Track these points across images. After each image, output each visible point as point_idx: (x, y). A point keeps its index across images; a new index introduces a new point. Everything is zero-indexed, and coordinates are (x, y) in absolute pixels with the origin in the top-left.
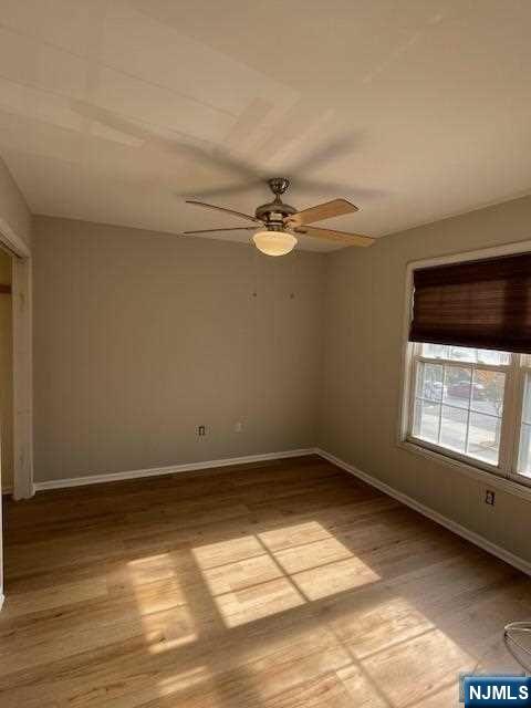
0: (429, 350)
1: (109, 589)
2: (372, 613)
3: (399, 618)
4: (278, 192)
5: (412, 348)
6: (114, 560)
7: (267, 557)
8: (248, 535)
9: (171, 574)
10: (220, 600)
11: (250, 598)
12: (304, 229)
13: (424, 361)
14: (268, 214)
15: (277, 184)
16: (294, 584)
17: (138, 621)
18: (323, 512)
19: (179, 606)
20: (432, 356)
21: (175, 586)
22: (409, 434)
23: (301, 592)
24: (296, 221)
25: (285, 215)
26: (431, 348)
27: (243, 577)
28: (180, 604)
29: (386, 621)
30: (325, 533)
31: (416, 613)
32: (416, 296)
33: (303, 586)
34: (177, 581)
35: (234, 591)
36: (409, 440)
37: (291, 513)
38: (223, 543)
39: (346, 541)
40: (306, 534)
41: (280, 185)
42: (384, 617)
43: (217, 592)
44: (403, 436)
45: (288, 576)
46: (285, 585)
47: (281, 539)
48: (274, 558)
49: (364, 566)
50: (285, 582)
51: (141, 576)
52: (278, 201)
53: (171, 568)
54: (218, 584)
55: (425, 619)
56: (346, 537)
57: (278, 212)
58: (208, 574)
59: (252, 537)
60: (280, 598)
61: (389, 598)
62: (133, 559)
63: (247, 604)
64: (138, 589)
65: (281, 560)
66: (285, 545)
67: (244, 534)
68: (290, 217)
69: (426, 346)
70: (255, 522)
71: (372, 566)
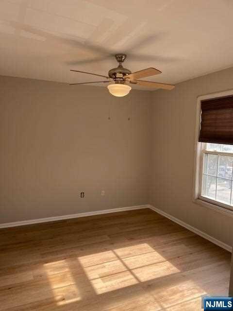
0: (210, 147)
1: (34, 277)
2: (174, 288)
3: (189, 289)
4: (120, 61)
5: (200, 145)
6: (36, 263)
7: (119, 261)
8: (109, 250)
9: (67, 270)
10: (93, 282)
11: (109, 281)
12: (135, 81)
13: (207, 153)
14: (115, 74)
15: (120, 57)
16: (132, 274)
17: (51, 291)
18: (150, 238)
19: (71, 285)
20: (212, 150)
21: (69, 275)
22: (199, 194)
23: (136, 278)
24: (131, 77)
25: (124, 74)
26: (211, 145)
27: (106, 271)
28: (72, 283)
29: (181, 291)
30: (151, 249)
31: (198, 287)
32: (203, 116)
33: (137, 275)
34: (71, 273)
35: (100, 278)
36: (200, 198)
37: (132, 239)
38: (94, 255)
39: (163, 253)
40: (141, 249)
41: (122, 57)
42: (181, 289)
43: (92, 278)
44: (196, 196)
45: (130, 270)
46: (128, 275)
47: (127, 252)
48: (122, 261)
49: (171, 265)
50: (128, 273)
51: (51, 271)
52: (120, 67)
53: (67, 267)
54: (92, 274)
55: (202, 290)
56: (163, 251)
57: (121, 73)
58: (86, 270)
59: (110, 251)
60: (125, 281)
61: (184, 281)
62: (47, 263)
63: (108, 283)
64: (49, 277)
65: (126, 262)
66: (129, 255)
67: (106, 250)
68: (127, 75)
69: (208, 144)
70: (112, 244)
71: (176, 265)
